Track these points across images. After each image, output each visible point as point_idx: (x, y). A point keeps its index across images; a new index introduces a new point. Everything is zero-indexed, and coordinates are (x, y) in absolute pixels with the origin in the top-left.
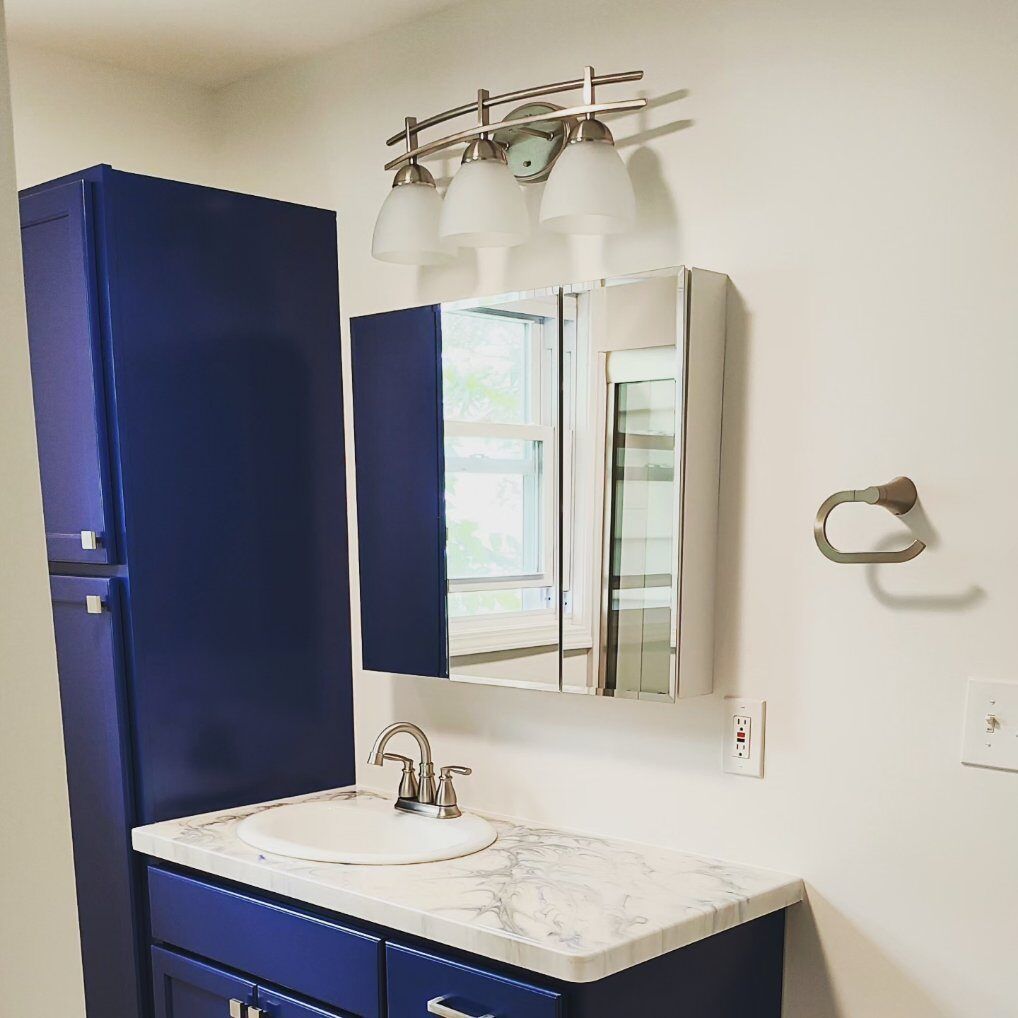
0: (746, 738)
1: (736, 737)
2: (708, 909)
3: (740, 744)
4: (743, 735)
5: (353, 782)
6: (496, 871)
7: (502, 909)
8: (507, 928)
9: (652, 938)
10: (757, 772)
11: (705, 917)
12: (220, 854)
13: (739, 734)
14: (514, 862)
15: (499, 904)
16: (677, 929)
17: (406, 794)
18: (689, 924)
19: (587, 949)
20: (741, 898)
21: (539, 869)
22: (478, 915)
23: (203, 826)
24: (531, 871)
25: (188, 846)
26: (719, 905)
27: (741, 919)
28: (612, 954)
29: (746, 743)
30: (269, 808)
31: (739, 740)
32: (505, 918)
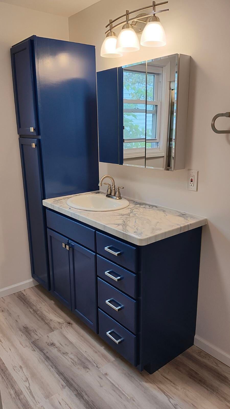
0: (193, 181)
1: (190, 180)
2: (179, 227)
3: (192, 182)
4: (192, 180)
5: (99, 190)
6: (126, 214)
7: (125, 225)
8: (124, 230)
9: (162, 234)
10: (196, 190)
11: (178, 228)
12: (60, 207)
13: (191, 180)
14: (131, 212)
15: (124, 223)
16: (169, 232)
17: (109, 193)
18: (173, 231)
19: (144, 237)
20: (188, 224)
21: (137, 214)
22: (118, 226)
23: (59, 200)
24: (135, 214)
25: (54, 205)
26: (182, 226)
27: (188, 229)
28: (150, 238)
29: (193, 182)
30: (76, 196)
31: (191, 181)
32: (124, 227)
